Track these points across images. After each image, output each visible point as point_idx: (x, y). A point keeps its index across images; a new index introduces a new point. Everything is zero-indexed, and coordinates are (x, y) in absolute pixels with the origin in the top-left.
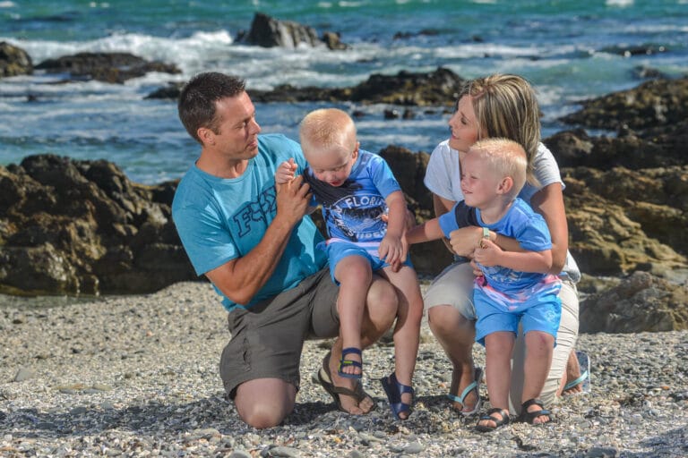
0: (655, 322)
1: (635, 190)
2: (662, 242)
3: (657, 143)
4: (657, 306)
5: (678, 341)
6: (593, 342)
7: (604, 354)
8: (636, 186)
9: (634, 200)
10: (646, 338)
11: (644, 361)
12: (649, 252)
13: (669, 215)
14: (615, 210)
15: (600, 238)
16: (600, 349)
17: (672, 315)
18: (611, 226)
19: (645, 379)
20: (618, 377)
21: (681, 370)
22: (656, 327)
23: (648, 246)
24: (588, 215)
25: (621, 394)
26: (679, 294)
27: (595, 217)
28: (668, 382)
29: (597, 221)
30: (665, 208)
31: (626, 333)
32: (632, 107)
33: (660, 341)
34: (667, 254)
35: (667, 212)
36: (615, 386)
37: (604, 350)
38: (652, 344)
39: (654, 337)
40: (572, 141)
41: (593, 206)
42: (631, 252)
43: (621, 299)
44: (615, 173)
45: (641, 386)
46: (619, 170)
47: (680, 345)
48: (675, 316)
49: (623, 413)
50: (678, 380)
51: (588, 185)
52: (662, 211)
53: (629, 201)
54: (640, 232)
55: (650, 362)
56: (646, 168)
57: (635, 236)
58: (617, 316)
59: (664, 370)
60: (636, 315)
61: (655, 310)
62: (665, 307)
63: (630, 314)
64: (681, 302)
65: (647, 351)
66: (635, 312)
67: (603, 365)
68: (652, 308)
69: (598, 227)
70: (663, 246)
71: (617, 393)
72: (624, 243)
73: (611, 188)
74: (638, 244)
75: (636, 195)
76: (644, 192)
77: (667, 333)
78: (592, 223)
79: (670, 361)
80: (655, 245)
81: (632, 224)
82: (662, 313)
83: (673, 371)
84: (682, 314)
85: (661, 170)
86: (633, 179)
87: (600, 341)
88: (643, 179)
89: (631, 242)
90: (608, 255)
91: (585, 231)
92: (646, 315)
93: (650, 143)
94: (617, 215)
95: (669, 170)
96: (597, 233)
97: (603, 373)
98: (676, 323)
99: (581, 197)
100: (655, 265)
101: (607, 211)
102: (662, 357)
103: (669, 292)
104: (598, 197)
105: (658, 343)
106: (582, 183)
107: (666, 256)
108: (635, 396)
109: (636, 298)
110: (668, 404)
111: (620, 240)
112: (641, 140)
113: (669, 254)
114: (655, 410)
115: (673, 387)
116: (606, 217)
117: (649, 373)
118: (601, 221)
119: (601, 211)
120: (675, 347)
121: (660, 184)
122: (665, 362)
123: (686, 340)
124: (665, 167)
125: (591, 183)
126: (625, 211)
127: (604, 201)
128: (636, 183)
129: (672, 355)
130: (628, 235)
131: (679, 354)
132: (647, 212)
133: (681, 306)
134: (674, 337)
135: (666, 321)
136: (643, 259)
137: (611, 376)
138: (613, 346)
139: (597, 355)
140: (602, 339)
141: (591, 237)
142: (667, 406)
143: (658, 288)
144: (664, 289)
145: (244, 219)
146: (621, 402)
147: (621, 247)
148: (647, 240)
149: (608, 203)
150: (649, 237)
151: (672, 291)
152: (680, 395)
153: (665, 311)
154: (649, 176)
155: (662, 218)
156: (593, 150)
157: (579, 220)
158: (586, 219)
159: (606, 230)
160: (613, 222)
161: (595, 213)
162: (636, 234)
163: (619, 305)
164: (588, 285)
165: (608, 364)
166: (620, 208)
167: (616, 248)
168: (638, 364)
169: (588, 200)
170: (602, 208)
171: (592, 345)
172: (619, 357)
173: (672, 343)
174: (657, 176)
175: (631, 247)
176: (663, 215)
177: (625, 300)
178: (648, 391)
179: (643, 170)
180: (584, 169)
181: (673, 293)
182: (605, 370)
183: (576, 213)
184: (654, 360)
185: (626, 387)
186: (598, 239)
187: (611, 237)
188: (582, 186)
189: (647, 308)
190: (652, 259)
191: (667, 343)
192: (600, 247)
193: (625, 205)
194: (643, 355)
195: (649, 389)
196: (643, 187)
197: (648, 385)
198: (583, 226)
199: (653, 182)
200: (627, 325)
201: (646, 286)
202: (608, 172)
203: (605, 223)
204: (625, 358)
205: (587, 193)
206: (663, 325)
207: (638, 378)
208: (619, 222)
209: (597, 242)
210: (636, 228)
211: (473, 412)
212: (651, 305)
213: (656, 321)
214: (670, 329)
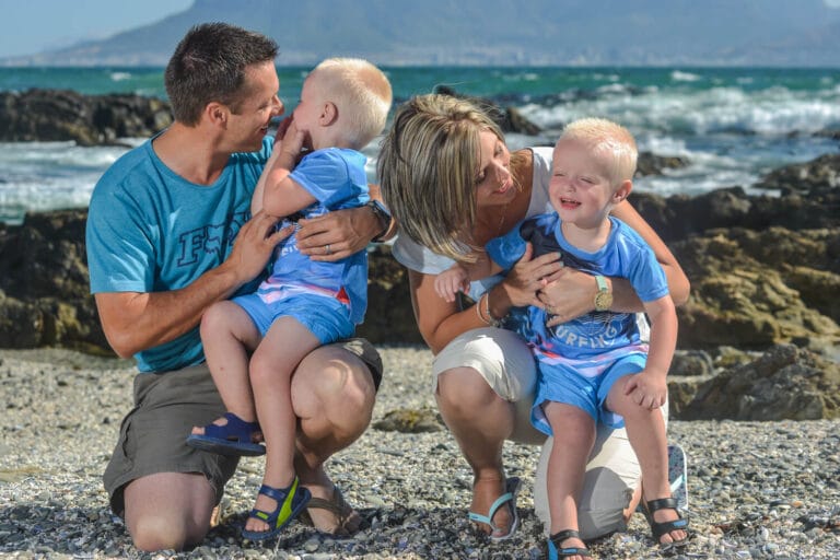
0: (800, 408)
1: (794, 253)
2: (823, 312)
3: (823, 203)
4: (803, 387)
5: (825, 434)
6: (714, 433)
7: (723, 450)
8: (795, 248)
9: (793, 265)
10: (783, 429)
11: (774, 461)
12: (808, 324)
13: (832, 283)
14: (770, 275)
15: (753, 307)
16: (719, 443)
17: (822, 400)
18: (765, 294)
19: (771, 490)
20: (734, 485)
21: (822, 477)
22: (801, 415)
23: (807, 317)
24: (738, 280)
25: (730, 515)
26: (831, 374)
27: (748, 283)
28: (801, 496)
29: (750, 288)
30: (827, 274)
31: (762, 421)
32: (807, 180)
33: (801, 434)
34: (829, 327)
35: (830, 279)
36: (725, 500)
37: (725, 444)
38: (790, 437)
39: (794, 427)
40: (727, 199)
41: (745, 270)
42: (787, 324)
43: (759, 377)
44: (772, 233)
45: (763, 501)
46: (777, 230)
47: (827, 440)
48: (826, 400)
49: (723, 549)
50: (816, 493)
51: (740, 246)
52: (824, 278)
53: (788, 266)
54: (799, 302)
55: (784, 463)
56: (807, 228)
57: (793, 307)
58: (753, 399)
59: (800, 476)
60: (777, 398)
61: (801, 391)
62: (814, 388)
63: (770, 396)
64: (834, 383)
65: (781, 447)
66: (775, 395)
67: (717, 466)
68: (797, 390)
69: (750, 294)
70: (825, 318)
71: (724, 513)
72: (779, 314)
73: (767, 250)
74: (794, 315)
75: (796, 258)
76: (804, 255)
77: (813, 423)
78: (743, 290)
79: (810, 462)
80: (815, 317)
81: (790, 292)
82: (810, 396)
83: (811, 479)
84: (834, 398)
85: (825, 232)
86: (792, 240)
87: (723, 432)
88: (804, 241)
89: (787, 312)
90: (759, 327)
91: (735, 299)
92: (789, 398)
93: (814, 203)
94: (772, 281)
95: (834, 232)
96: (748, 301)
97: (714, 480)
98: (826, 410)
99: (733, 259)
100: (814, 339)
101: (761, 277)
102: (800, 456)
103: (819, 370)
104: (751, 260)
105: (798, 437)
106: (734, 243)
107: (827, 330)
108: (748, 518)
109: (778, 376)
110: (794, 533)
111: (774, 309)
112: (805, 200)
113: (829, 326)
114: (771, 546)
115: (808, 504)
116: (759, 283)
117: (779, 479)
118: (754, 288)
119: (754, 276)
120: (820, 443)
121: (822, 247)
122: (803, 465)
123: (835, 433)
124: (829, 229)
125: (745, 244)
126: (782, 277)
127: (758, 264)
128: (796, 245)
129: (815, 453)
130: (784, 304)
131: (824, 453)
132: (806, 279)
133: (835, 388)
134: (819, 429)
135: (814, 407)
136: (800, 332)
137: (725, 484)
138: (738, 439)
139: (714, 452)
140: (726, 429)
141: (740, 306)
142: (792, 538)
143: (806, 364)
144: (813, 366)
145: (194, 243)
146: (725, 529)
147: (776, 317)
148: (806, 310)
149: (764, 268)
150: (808, 307)
151: (823, 368)
152: (816, 518)
153: (813, 394)
154: (811, 237)
155: (822, 286)
156: (751, 209)
157: (729, 286)
158: (737, 285)
159: (758, 298)
160: (767, 289)
161: (748, 278)
162: (794, 304)
163: (756, 385)
164: (733, 361)
165: (724, 465)
166: (777, 274)
167: (770, 319)
168: (766, 466)
169: (739, 263)
170: (755, 272)
171: (712, 436)
172: (741, 456)
173: (816, 437)
174: (820, 238)
175: (787, 318)
176: (825, 282)
177: (764, 379)
178: (770, 510)
179: (804, 231)
180: (739, 230)
181: (825, 371)
182: (719, 474)
183: (725, 278)
184: (787, 461)
185: (740, 502)
186: (749, 308)
187: (764, 306)
188: (734, 248)
189: (790, 389)
190: (810, 333)
191: (810, 437)
192: (752, 318)
193: (782, 270)
194: (774, 453)
195: (773, 505)
196: (803, 250)
197: (773, 500)
198: (733, 293)
199: (815, 245)
200: (765, 411)
201: (791, 361)
202: (764, 232)
203: (758, 290)
204: (749, 457)
205: (739, 255)
206: (810, 411)
207: (761, 487)
208: (774, 289)
209: (747, 311)
210: (794, 296)
211: (506, 538)
212: (796, 385)
213: (802, 406)
214: (818, 417)
